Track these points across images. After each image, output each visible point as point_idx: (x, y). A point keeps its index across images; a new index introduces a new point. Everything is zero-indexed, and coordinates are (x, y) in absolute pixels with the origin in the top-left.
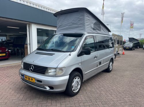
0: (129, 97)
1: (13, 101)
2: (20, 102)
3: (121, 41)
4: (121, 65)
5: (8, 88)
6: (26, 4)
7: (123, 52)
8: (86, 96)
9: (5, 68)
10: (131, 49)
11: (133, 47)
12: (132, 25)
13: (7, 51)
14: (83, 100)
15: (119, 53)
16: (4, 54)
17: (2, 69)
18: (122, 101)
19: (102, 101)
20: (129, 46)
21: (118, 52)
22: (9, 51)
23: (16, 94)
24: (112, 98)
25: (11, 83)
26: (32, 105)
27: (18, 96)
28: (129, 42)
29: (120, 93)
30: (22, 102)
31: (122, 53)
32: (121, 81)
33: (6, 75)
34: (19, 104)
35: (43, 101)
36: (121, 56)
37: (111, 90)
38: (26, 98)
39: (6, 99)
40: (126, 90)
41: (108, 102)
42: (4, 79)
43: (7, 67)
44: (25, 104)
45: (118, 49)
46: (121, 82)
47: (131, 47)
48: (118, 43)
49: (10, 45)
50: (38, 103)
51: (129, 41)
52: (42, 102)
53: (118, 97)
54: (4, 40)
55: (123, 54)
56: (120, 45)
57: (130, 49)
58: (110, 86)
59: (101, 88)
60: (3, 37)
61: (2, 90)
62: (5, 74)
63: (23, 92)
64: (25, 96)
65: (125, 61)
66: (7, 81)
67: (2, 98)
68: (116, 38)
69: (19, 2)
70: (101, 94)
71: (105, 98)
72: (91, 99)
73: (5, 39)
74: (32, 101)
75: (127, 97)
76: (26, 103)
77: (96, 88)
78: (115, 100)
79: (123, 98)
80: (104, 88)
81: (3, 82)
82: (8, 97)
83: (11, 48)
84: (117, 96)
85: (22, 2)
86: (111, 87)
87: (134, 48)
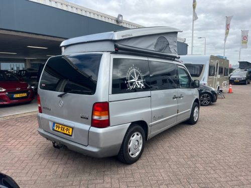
0: (247, 175)
1: (47, 178)
2: (58, 180)
3: (225, 68)
4: (228, 114)
5: (36, 154)
6: (59, 6)
7: (230, 89)
8: (170, 172)
9: (27, 118)
10: (244, 82)
11: (248, 78)
12: (245, 38)
13: (29, 89)
14: (165, 179)
15: (221, 91)
16: (25, 95)
17: (23, 120)
18: (235, 183)
19: (200, 181)
20: (239, 77)
21: (220, 89)
22: (33, 87)
23: (51, 166)
24: (216, 176)
25: (40, 146)
26: (79, 186)
27: (54, 168)
28: (240, 70)
29: (230, 167)
30: (63, 180)
31: (228, 90)
32: (231, 144)
33: (31, 130)
34: (58, 183)
35: (97, 179)
36: (226, 95)
37: (214, 162)
38: (67, 172)
39: (35, 174)
40: (241, 162)
41: (211, 184)
42: (27, 137)
43: (31, 116)
44: (68, 184)
45: (221, 84)
46: (231, 146)
47: (242, 79)
48: (221, 73)
49: (32, 77)
50: (89, 182)
51: (239, 68)
52: (96, 181)
53: (227, 174)
54: (21, 69)
55: (230, 92)
56: (225, 75)
57: (242, 83)
58: (210, 154)
59: (196, 158)
60: (21, 64)
61: (26, 159)
62: (28, 129)
63: (61, 161)
64: (65, 169)
65: (235, 106)
66: (34, 141)
67: (28, 172)
68: (217, 64)
69: (48, 3)
70: (197, 169)
71: (203, 176)
72: (179, 177)
73: (24, 66)
74: (79, 179)
75: (243, 174)
76: (68, 182)
77: (185, 157)
78: (222, 180)
79: (236, 177)
80: (201, 158)
81: (26, 144)
82: (37, 171)
83: (34, 83)
84: (225, 173)
85: (53, 5)
86: (213, 156)
87: (248, 80)
